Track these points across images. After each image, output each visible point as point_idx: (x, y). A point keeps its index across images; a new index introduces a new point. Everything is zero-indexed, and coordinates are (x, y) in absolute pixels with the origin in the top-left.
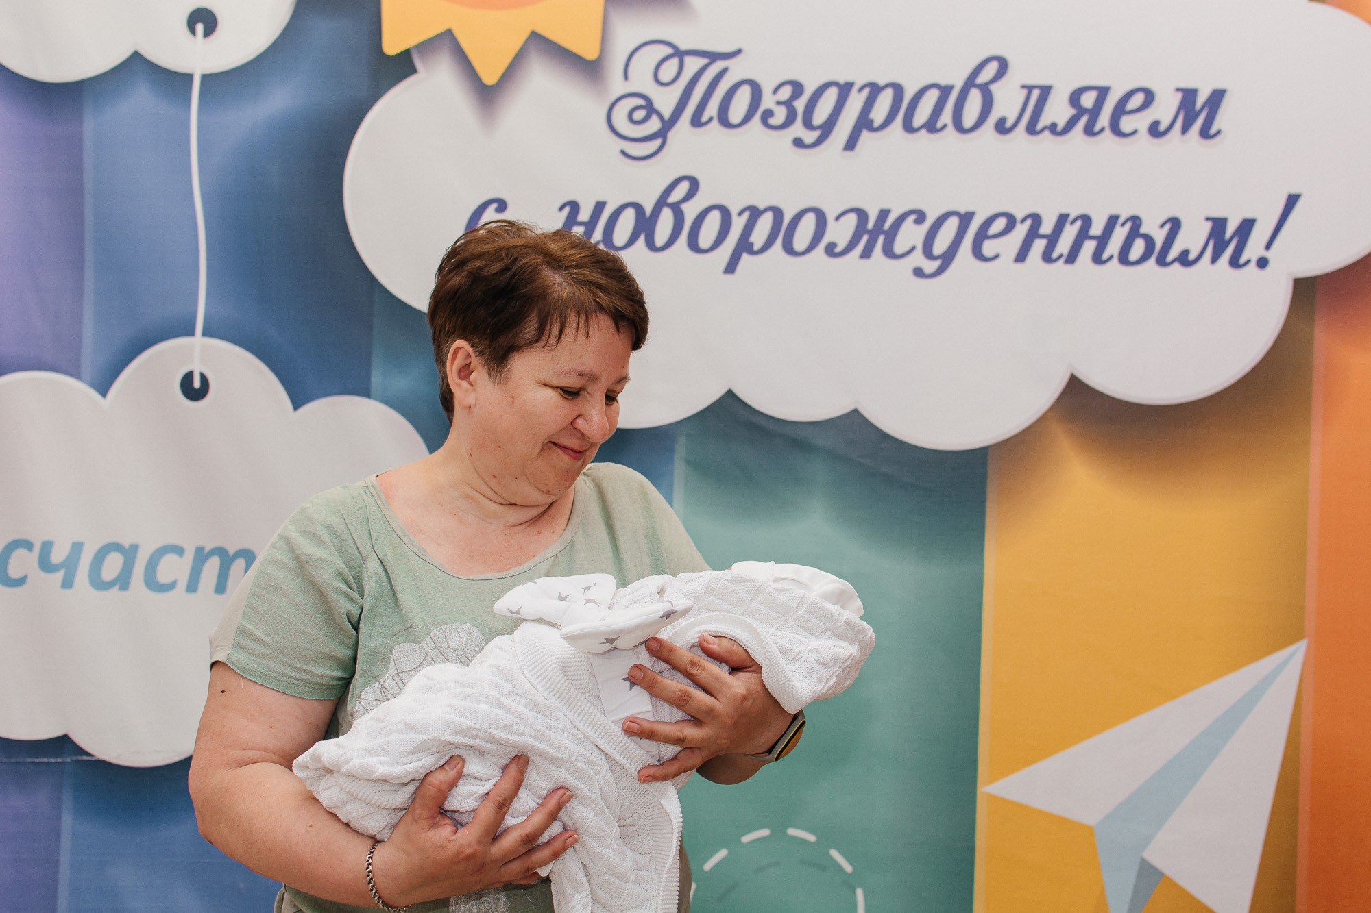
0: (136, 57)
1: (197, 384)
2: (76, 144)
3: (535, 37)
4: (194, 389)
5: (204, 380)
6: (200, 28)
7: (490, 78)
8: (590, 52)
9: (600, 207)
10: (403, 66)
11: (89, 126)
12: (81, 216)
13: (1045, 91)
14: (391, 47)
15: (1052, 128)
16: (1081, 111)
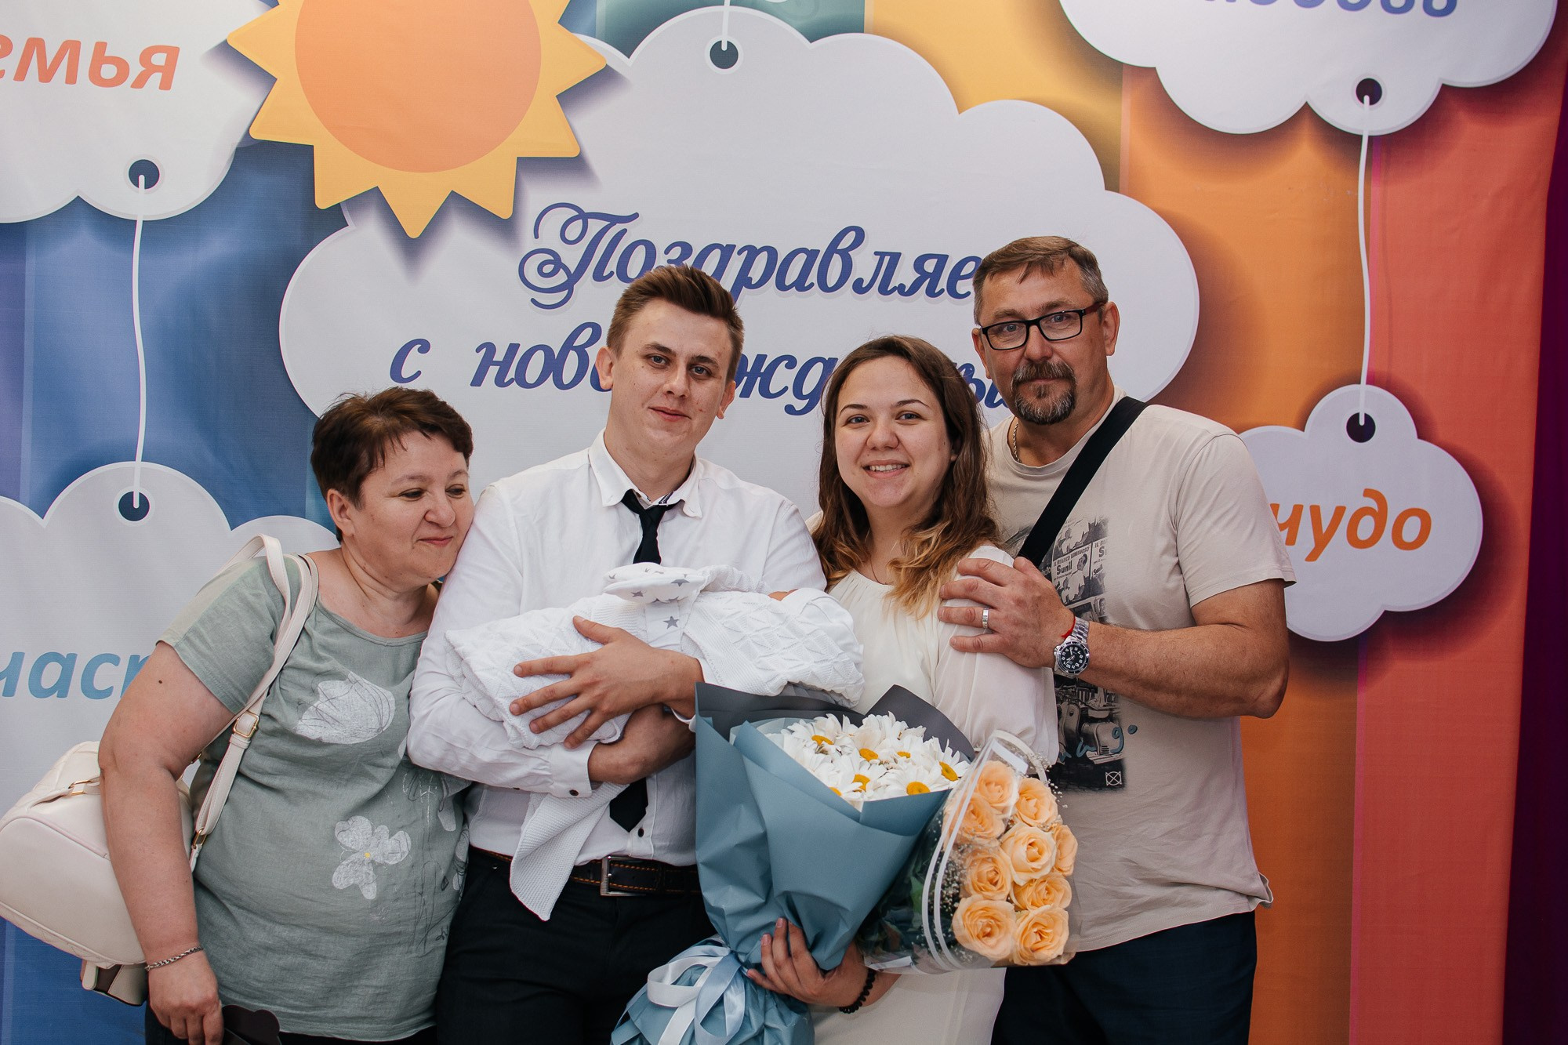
0: (78, 201)
1: (136, 505)
2: (19, 281)
3: (454, 195)
4: (133, 509)
5: (143, 499)
6: (142, 178)
7: (414, 232)
8: (505, 213)
9: (513, 348)
10: (334, 219)
11: (32, 264)
12: (21, 349)
13: (895, 257)
14: (323, 201)
15: (901, 289)
16: (924, 275)
